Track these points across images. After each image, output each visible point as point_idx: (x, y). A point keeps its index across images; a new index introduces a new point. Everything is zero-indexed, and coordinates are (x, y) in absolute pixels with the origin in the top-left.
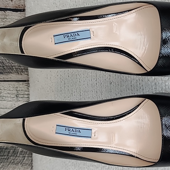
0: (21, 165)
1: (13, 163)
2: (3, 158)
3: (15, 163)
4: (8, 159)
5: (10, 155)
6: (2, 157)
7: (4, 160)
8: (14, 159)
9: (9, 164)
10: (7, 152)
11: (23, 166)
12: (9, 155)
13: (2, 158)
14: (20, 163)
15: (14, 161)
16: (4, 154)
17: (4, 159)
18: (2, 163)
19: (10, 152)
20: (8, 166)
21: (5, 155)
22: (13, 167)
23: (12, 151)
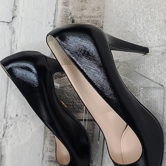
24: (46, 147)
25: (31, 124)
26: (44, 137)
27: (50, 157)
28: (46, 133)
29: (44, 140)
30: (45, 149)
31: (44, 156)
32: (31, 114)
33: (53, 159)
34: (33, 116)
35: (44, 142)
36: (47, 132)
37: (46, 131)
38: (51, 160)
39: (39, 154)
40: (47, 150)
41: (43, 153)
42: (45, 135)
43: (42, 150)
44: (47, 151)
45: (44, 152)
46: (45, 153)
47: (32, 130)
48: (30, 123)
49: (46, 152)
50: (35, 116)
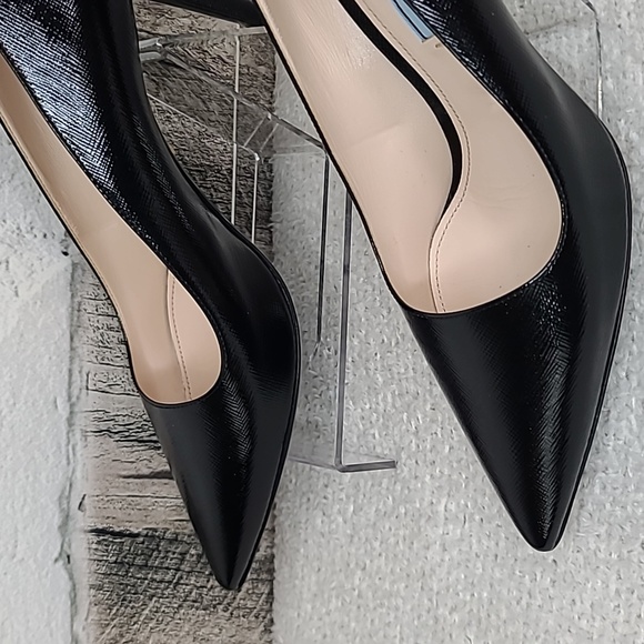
0: (227, 614)
1: (194, 601)
2: (158, 577)
3: (205, 603)
4: (177, 583)
5: (186, 567)
6: (156, 572)
7: (162, 586)
8: (198, 585)
9: (180, 606)
10: (174, 553)
11: (233, 619)
12: (182, 567)
13: (155, 577)
14: (221, 607)
15: (200, 594)
16: (162, 563)
17: (161, 582)
18: (155, 599)
19: (188, 557)
20: (178, 616)
21: (167, 568)
22: (194, 619)
23: (193, 552)
24: (80, 372)
25: (11, 266)
26: (72, 325)
27: (102, 415)
28: (76, 309)
29: (72, 339)
30: (78, 381)
31: (76, 409)
32: (8, 221)
33: (112, 422)
34: (18, 228)
35: (72, 349)
36: (80, 304)
37: (77, 299)
38: (103, 426)
39: (55, 402)
40: (84, 384)
41: (70, 398)
42: (76, 319)
43: (66, 386)
44: (87, 389)
45: (75, 392)
46: (78, 398)
47: (17, 295)
48: (7, 262)
49: (84, 391)
50: (28, 232)
